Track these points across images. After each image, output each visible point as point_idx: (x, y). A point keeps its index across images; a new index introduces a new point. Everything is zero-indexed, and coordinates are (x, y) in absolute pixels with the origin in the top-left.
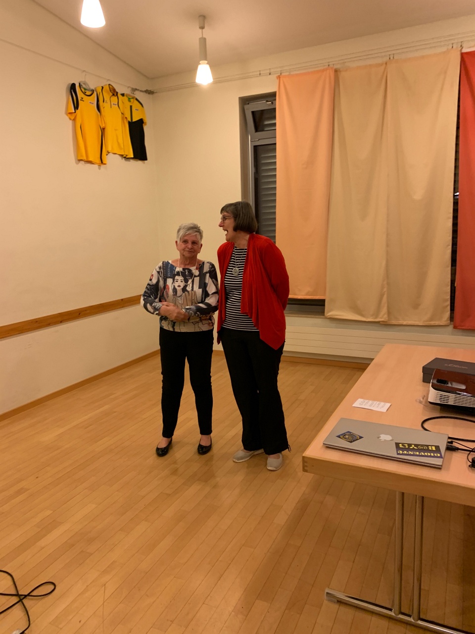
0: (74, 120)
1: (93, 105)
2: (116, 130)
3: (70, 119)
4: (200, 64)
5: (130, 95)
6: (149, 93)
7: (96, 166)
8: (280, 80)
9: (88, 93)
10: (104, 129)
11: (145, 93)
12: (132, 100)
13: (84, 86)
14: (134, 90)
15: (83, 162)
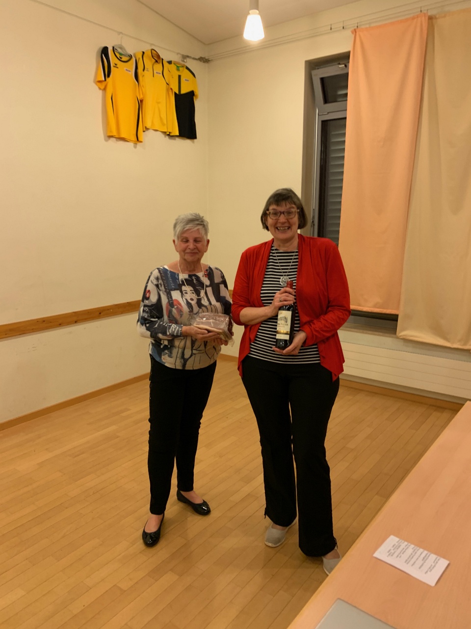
0: (105, 89)
1: (130, 73)
2: (158, 103)
3: (100, 89)
4: (249, 14)
5: (179, 64)
6: (204, 62)
7: (131, 144)
8: (355, 35)
9: (124, 59)
10: (142, 101)
11: (199, 62)
12: (181, 69)
13: (120, 50)
14: (185, 57)
15: (114, 139)
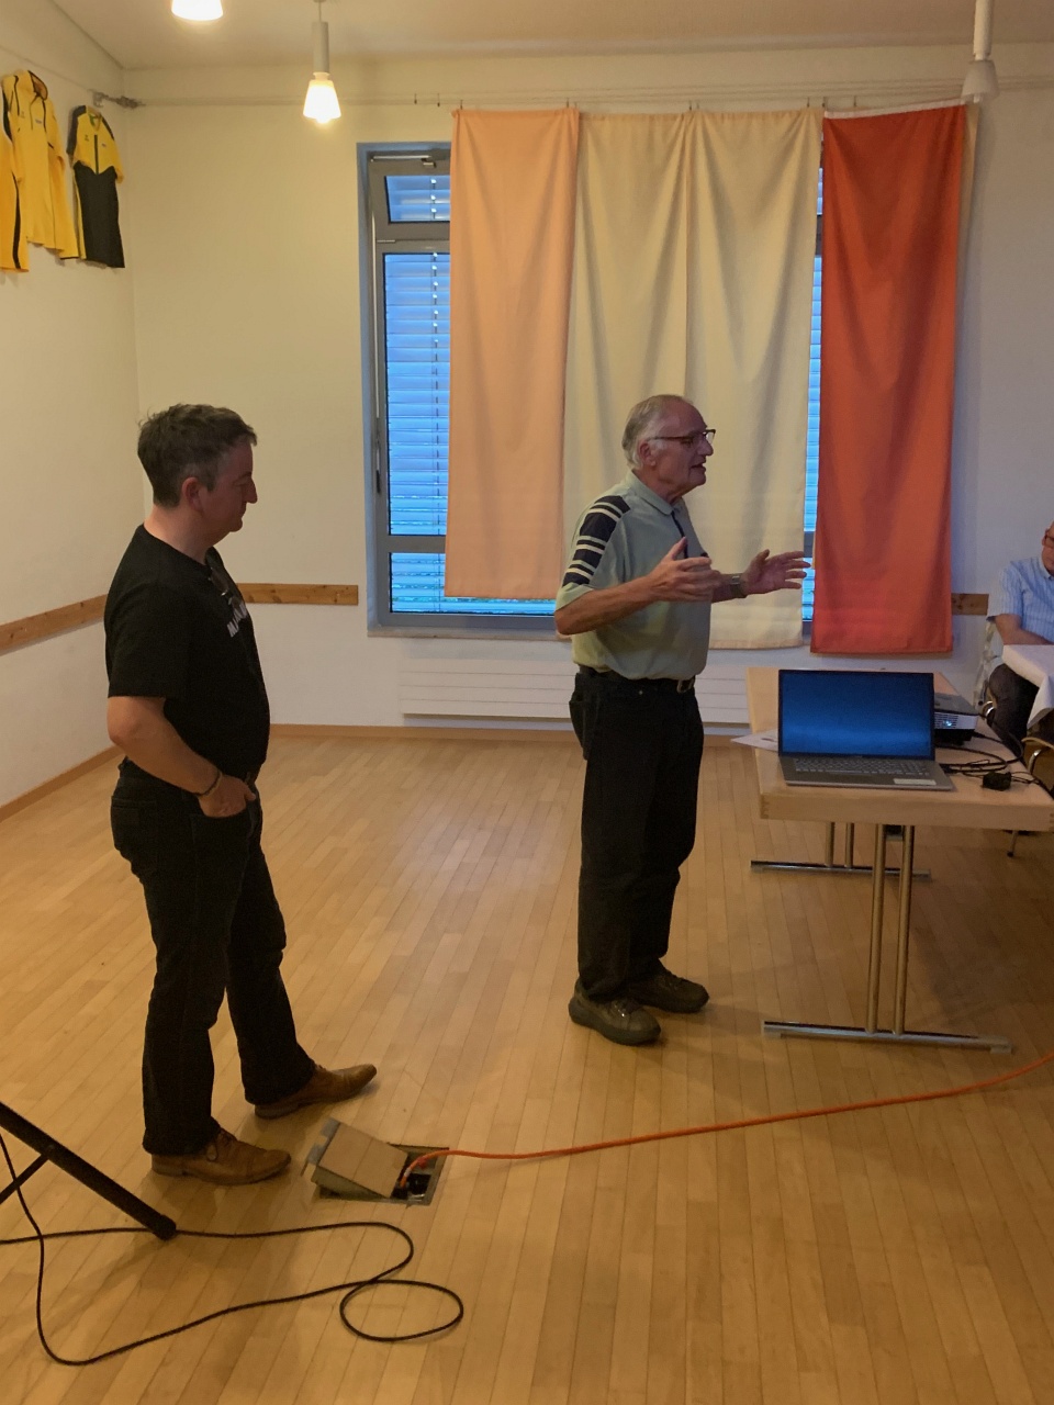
4: (314, 78)
6: (127, 105)
7: (6, 277)
8: (459, 119)
11: (117, 105)
14: (100, 97)
